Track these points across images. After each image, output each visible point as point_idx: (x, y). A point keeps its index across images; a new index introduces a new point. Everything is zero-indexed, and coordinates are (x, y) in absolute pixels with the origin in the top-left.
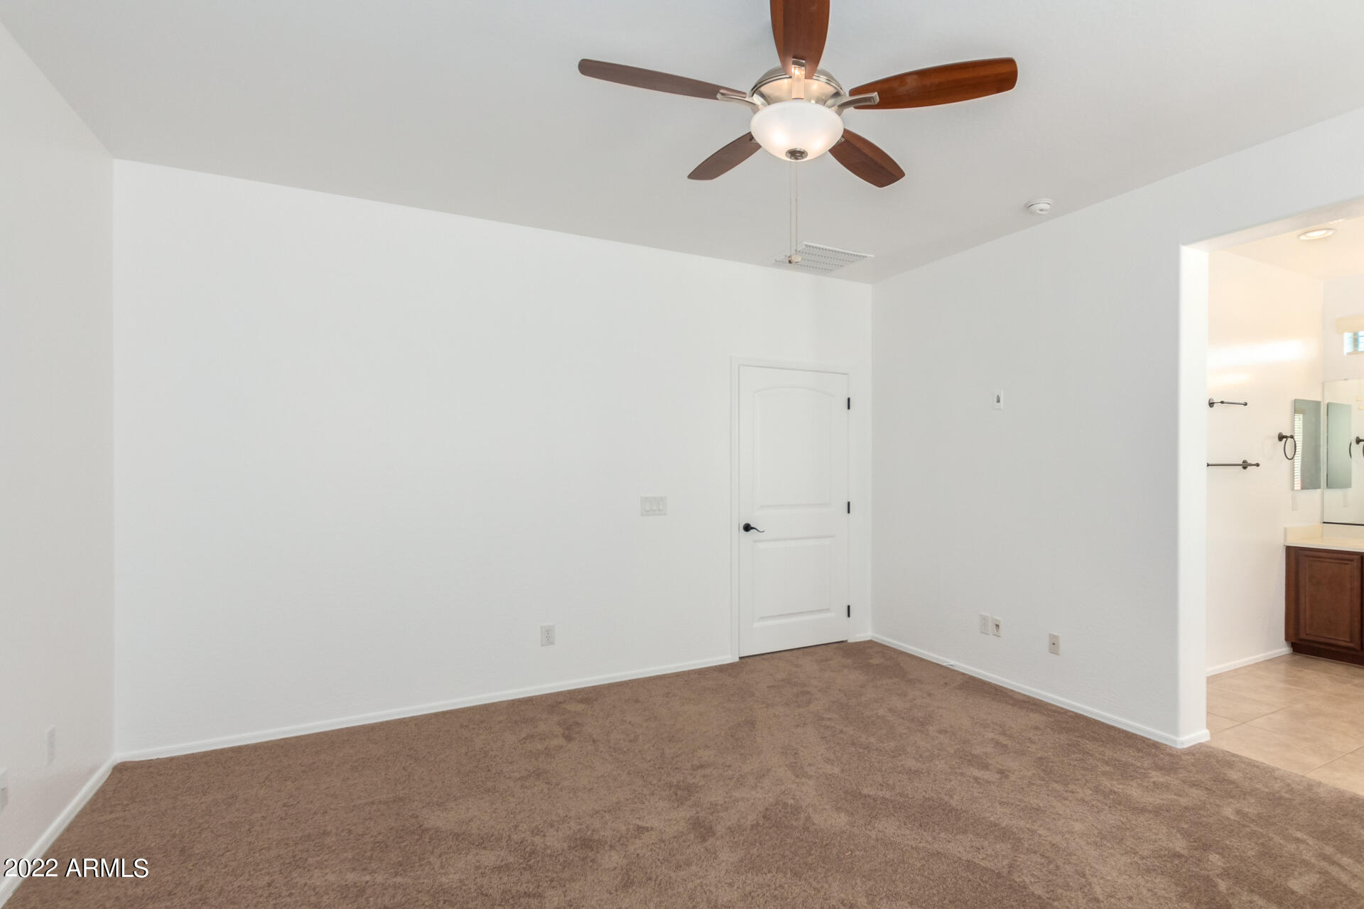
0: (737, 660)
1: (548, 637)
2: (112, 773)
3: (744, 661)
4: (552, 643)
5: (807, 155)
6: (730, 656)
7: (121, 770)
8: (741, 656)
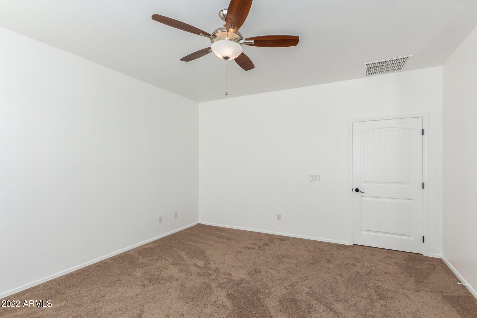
0: (352, 245)
1: (279, 217)
2: (197, 225)
3: (354, 246)
4: (280, 220)
5: (230, 59)
6: (348, 242)
7: (199, 225)
8: (354, 244)
